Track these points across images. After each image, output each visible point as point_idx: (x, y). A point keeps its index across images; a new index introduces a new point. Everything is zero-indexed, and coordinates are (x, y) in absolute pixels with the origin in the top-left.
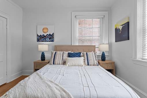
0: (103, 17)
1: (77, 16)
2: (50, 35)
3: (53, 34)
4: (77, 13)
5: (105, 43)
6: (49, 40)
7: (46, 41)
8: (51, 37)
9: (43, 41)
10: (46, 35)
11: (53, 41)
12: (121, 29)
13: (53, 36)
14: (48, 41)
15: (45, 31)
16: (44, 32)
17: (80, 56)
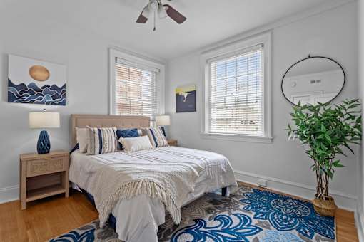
0: (157, 71)
1: (118, 59)
2: (54, 87)
3: (64, 86)
4: (119, 54)
5: (161, 113)
6: (52, 100)
7: (43, 103)
8: (58, 95)
9: (32, 102)
10: (43, 87)
11: (63, 104)
12: (185, 96)
13: (64, 91)
14: (48, 103)
15: (39, 74)
16: (35, 78)
17: (137, 135)
